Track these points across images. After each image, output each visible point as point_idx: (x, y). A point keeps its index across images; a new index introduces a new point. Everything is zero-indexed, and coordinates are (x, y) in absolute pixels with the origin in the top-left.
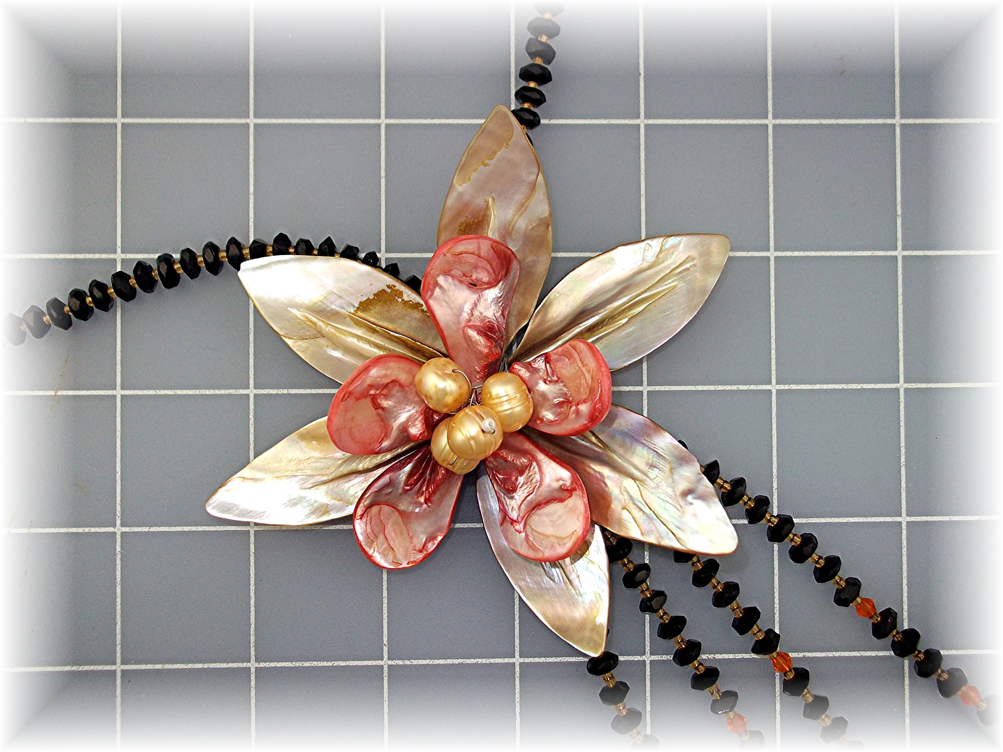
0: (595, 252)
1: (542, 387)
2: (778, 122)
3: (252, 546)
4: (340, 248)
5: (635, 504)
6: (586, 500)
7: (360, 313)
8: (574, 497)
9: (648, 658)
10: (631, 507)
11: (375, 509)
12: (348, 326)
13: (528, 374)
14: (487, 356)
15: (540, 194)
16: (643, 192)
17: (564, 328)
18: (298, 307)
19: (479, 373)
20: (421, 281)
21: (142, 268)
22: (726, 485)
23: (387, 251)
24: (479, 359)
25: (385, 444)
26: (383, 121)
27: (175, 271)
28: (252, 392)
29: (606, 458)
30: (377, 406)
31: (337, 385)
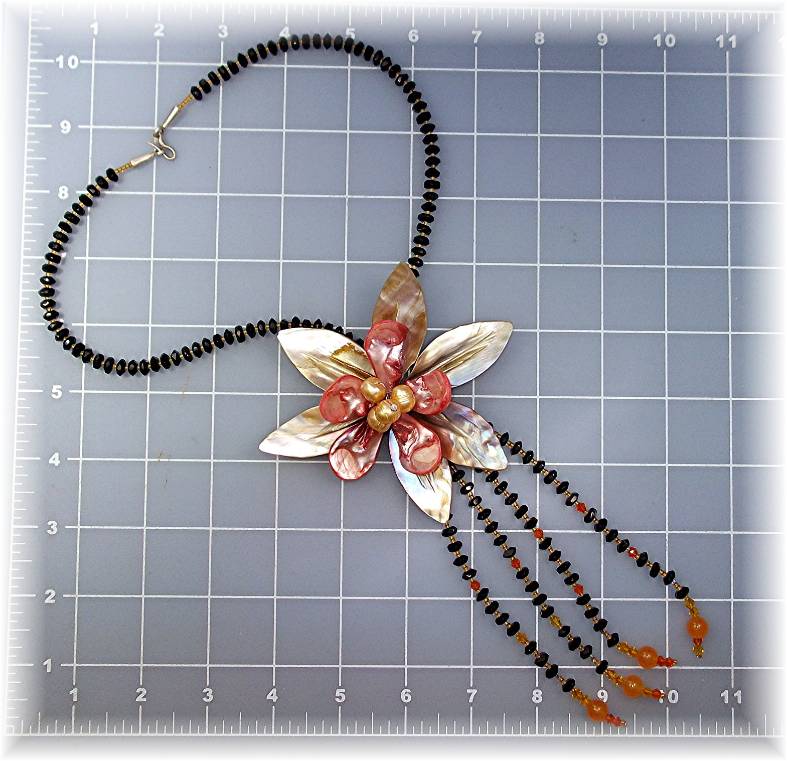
0: (448, 328)
1: (419, 392)
2: (542, 265)
3: (277, 471)
4: (324, 324)
5: (464, 449)
6: (440, 446)
7: (334, 356)
8: (434, 445)
9: (473, 531)
10: (462, 450)
11: (339, 451)
12: (328, 362)
13: (413, 386)
14: (395, 377)
15: (421, 302)
16: (474, 299)
17: (432, 365)
18: (305, 353)
19: (390, 385)
20: (364, 342)
21: (228, 333)
22: (512, 445)
23: (347, 326)
24: (390, 378)
25: (345, 418)
26: (346, 262)
27: (244, 334)
28: (279, 394)
29: (450, 426)
30: (343, 400)
31: (322, 391)
